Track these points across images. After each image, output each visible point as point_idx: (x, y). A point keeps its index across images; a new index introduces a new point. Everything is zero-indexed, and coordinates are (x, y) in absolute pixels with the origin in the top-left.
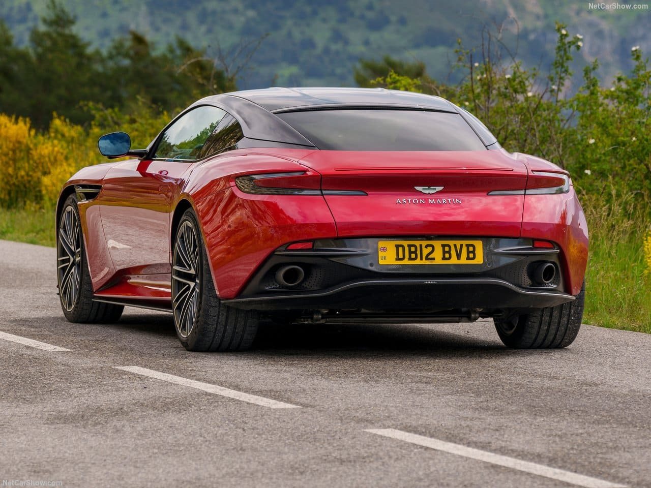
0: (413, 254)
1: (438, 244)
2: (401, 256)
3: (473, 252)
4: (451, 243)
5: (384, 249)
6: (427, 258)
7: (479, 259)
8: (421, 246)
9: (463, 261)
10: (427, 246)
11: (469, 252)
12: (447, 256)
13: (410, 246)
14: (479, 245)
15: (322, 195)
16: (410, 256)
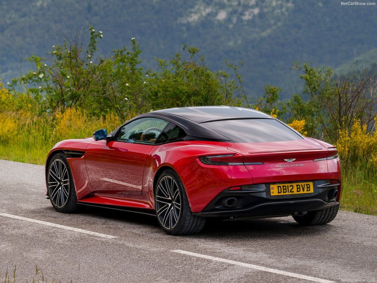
0: (285, 190)
1: (295, 185)
2: (280, 191)
3: (309, 187)
4: (300, 184)
5: (273, 188)
6: (291, 192)
7: (312, 191)
8: (288, 186)
9: (306, 192)
10: (290, 186)
11: (307, 188)
12: (299, 190)
13: (283, 186)
14: (311, 184)
15: (244, 165)
16: (284, 191)
